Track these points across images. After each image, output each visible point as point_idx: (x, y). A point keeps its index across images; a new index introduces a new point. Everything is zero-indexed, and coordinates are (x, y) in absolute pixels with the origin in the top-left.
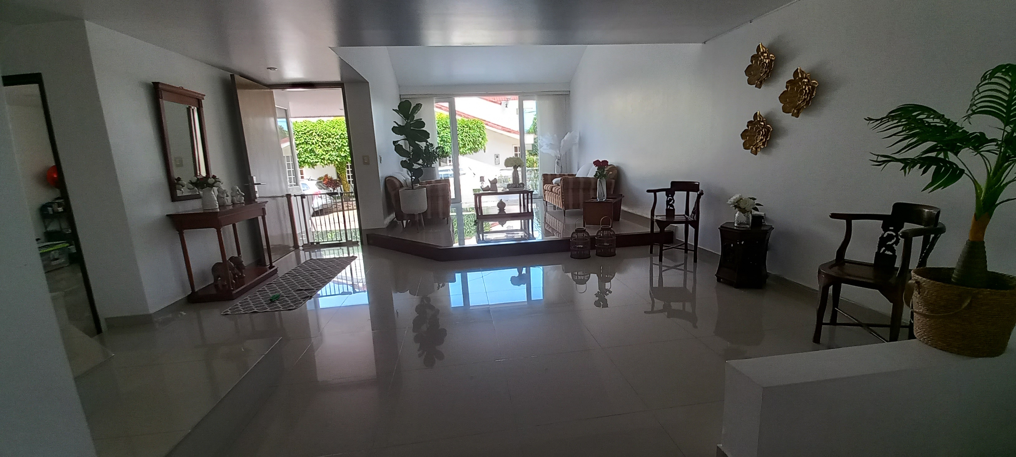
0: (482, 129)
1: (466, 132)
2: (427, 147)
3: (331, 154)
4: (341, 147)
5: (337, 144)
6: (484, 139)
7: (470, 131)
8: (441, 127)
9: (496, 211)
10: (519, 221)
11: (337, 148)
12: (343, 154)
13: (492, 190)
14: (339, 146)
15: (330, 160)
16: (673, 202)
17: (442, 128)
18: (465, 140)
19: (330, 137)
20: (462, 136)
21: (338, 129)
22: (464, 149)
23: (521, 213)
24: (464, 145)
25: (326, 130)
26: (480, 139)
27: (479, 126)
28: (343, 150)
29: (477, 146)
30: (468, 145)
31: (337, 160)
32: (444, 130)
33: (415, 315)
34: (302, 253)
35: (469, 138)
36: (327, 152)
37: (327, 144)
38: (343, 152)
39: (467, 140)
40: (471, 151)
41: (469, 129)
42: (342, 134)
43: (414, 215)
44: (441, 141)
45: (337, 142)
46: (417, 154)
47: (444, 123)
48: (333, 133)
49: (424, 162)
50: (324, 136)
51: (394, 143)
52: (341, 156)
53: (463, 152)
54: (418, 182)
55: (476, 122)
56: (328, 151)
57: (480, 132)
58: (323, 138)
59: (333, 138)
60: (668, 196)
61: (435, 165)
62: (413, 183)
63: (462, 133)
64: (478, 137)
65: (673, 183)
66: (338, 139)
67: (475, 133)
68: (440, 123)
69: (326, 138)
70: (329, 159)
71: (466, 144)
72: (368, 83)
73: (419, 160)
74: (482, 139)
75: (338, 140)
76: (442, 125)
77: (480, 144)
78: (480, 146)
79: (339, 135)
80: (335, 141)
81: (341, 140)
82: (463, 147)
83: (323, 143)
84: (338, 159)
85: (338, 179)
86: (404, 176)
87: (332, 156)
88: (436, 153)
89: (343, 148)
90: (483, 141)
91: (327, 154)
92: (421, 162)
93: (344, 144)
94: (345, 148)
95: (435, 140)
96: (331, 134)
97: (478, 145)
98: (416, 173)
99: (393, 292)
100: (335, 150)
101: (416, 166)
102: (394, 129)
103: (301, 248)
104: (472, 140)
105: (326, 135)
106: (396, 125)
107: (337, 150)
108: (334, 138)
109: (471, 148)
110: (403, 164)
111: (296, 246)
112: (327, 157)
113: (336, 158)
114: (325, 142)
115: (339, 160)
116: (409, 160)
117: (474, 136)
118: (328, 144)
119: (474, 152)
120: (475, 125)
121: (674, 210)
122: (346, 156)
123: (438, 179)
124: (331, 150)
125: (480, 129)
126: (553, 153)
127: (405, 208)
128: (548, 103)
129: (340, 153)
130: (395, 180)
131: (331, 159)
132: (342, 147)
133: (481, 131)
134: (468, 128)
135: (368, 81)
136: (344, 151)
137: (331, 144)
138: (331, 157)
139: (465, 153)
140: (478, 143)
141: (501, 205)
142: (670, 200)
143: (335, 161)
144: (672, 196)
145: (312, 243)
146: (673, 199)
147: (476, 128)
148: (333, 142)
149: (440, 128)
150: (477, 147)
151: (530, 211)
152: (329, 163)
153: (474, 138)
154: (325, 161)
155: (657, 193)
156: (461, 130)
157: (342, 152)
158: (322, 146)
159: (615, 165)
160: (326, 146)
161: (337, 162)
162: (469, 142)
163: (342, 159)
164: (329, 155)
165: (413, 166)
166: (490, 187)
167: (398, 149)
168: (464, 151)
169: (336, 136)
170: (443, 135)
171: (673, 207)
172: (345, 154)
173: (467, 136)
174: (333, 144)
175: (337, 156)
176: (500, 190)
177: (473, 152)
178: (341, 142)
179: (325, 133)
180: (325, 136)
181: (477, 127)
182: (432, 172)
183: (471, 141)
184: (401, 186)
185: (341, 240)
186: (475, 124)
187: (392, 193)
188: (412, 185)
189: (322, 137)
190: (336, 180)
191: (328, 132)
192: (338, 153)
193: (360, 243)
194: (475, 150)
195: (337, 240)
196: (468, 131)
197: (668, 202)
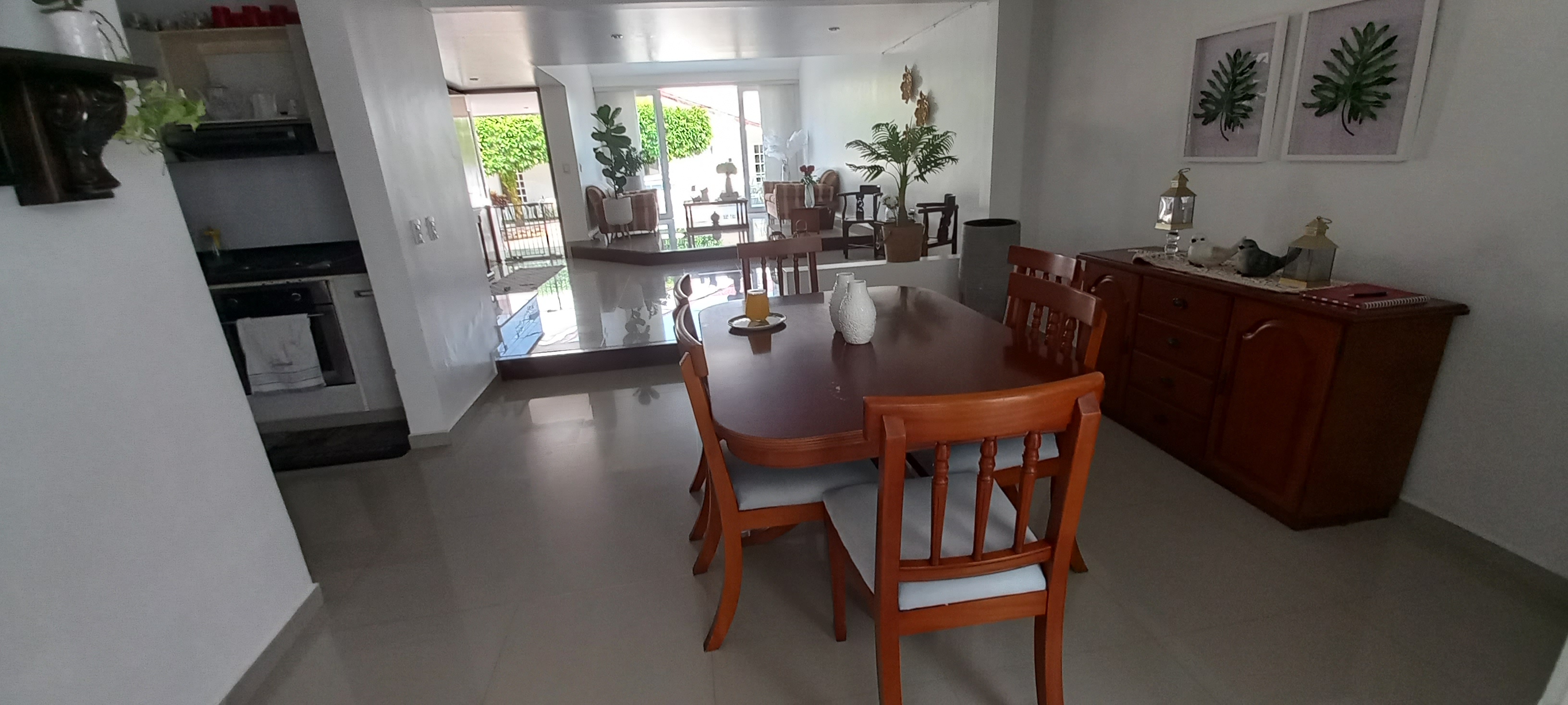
0: (706, 122)
1: (682, 126)
2: (629, 153)
3: (495, 160)
4: (509, 149)
5: (503, 145)
6: (709, 135)
7: (688, 123)
8: (647, 118)
9: (710, 223)
10: (737, 234)
11: (503, 150)
12: (512, 160)
13: (701, 200)
14: (507, 148)
15: (495, 169)
16: (863, 205)
17: (649, 121)
18: (682, 137)
19: (493, 135)
20: (677, 132)
21: (502, 124)
22: (681, 149)
23: (739, 225)
24: (680, 144)
25: (486, 125)
26: (703, 136)
27: (701, 117)
28: (512, 153)
29: (698, 146)
30: (686, 144)
31: (504, 168)
32: (652, 123)
33: (626, 333)
34: (504, 267)
35: (687, 133)
36: (490, 157)
37: (489, 145)
38: (512, 157)
39: (685, 137)
40: (690, 153)
41: (687, 122)
42: (509, 131)
43: (619, 226)
44: (648, 139)
45: (502, 142)
46: (619, 162)
47: (650, 113)
48: (497, 130)
49: (626, 170)
50: (484, 134)
51: (595, 150)
52: (509, 161)
53: (679, 154)
54: (622, 191)
55: (697, 110)
56: (491, 155)
57: (702, 125)
58: (483, 138)
59: (497, 137)
60: (858, 199)
61: (640, 172)
62: (617, 192)
63: (677, 127)
64: (700, 132)
65: (861, 187)
66: (504, 138)
67: (696, 128)
68: (646, 114)
69: (487, 137)
70: (493, 166)
71: (684, 143)
72: (564, 86)
73: (621, 168)
74: (706, 135)
75: (503, 140)
76: (649, 117)
77: (703, 142)
78: (703, 145)
79: (506, 132)
80: (500, 140)
81: (508, 139)
82: (678, 147)
83: (483, 144)
84: (506, 166)
85: (505, 196)
86: (606, 185)
87: (497, 162)
88: (640, 159)
89: (512, 151)
90: (707, 139)
91: (490, 159)
92: (623, 170)
93: (513, 145)
94: (514, 150)
95: (638, 142)
96: (494, 132)
97: (700, 144)
98: (620, 182)
99: (601, 311)
100: (501, 154)
101: (618, 175)
102: (593, 135)
103: (504, 262)
104: (692, 138)
105: (486, 132)
106: (595, 131)
107: (503, 153)
108: (499, 137)
109: (690, 148)
110: (605, 172)
111: (499, 261)
112: (490, 163)
113: (502, 165)
114: (486, 142)
115: (507, 168)
116: (611, 168)
117: (694, 131)
118: (491, 146)
119: (696, 154)
120: (696, 116)
121: (863, 212)
122: (516, 162)
123: (643, 189)
124: (496, 154)
125: (702, 121)
126: (778, 156)
127: (610, 219)
128: (773, 95)
129: (508, 157)
130: (596, 190)
131: (496, 166)
132: (511, 149)
133: (704, 124)
134: (685, 120)
135: (564, 84)
136: (514, 156)
137: (494, 145)
138: (497, 164)
139: (682, 156)
140: (700, 142)
141: (715, 217)
142: (860, 203)
143: (502, 169)
144: (862, 199)
145: (515, 258)
146: (863, 202)
147: (696, 120)
148: (498, 143)
149: (646, 121)
150: (700, 147)
151: (745, 222)
152: (493, 172)
153: (694, 135)
154: (488, 169)
155: (847, 197)
156: (676, 123)
157: (510, 156)
158: (483, 148)
159: (835, 170)
160: (488, 148)
161: (504, 171)
162: (688, 139)
163: (511, 166)
164: (493, 161)
165: (616, 174)
166: (701, 197)
167: (599, 156)
168: (681, 153)
169: (501, 133)
170: (651, 130)
171: (862, 209)
172: (515, 159)
173: (683, 131)
174: (498, 145)
175: (504, 163)
176: (712, 200)
177: (693, 154)
178: (510, 141)
179: (486, 129)
180: (486, 135)
181: (698, 118)
182: (636, 182)
183: (689, 138)
184: (604, 197)
185: (545, 254)
186: (695, 114)
187: (595, 204)
188: (616, 194)
189: (482, 136)
190: (502, 198)
191: (490, 129)
192: (505, 158)
193: (564, 257)
194: (696, 150)
195: (540, 254)
196: (686, 124)
197: (858, 205)
